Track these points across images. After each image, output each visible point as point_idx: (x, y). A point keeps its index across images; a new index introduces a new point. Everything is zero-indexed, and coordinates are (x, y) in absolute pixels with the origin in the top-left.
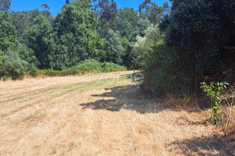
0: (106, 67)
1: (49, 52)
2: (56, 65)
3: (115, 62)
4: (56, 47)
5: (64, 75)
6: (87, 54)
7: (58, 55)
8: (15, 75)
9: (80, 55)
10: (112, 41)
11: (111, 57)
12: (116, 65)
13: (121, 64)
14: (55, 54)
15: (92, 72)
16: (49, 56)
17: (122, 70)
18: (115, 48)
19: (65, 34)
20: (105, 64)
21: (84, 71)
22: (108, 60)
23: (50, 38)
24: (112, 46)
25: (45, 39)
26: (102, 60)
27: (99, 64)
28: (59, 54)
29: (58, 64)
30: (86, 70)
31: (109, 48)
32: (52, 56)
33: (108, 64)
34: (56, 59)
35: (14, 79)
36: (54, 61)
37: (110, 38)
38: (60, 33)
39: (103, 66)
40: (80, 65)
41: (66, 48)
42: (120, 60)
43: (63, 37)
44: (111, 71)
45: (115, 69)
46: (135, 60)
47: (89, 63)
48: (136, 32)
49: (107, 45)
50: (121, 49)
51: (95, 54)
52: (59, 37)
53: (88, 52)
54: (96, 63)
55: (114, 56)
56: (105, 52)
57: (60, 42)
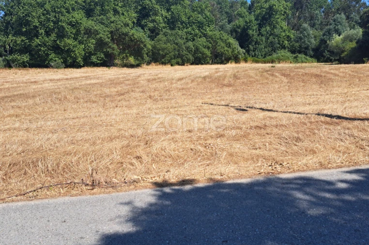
0: (298, 58)
1: (250, 43)
2: (255, 55)
3: (306, 54)
4: (257, 39)
5: (265, 62)
6: (278, 46)
7: (257, 46)
8: (237, 60)
9: (272, 46)
10: (306, 34)
11: (304, 50)
12: (307, 57)
13: (311, 57)
14: (255, 44)
15: (286, 62)
16: (250, 46)
17: (312, 62)
18: (308, 42)
19: (265, 27)
20: (297, 56)
21: (279, 60)
22: (300, 52)
23: (253, 30)
24: (306, 39)
25: (250, 32)
26: (293, 52)
27: (291, 55)
28: (259, 45)
29: (257, 53)
30: (281, 60)
31: (303, 41)
32: (253, 46)
33: (299, 55)
34: (256, 49)
35: (236, 62)
36: (254, 51)
37: (304, 32)
38: (260, 26)
39: (295, 57)
40: (275, 56)
41: (264, 39)
42: (312, 53)
43: (263, 29)
44: (302, 62)
45: (305, 61)
46: (326, 54)
47: (283, 54)
48: (331, 27)
49: (301, 38)
50: (314, 43)
51: (285, 46)
52: (259, 30)
53: (279, 44)
54: (289, 54)
55: (307, 48)
56: (297, 44)
57: (260, 34)
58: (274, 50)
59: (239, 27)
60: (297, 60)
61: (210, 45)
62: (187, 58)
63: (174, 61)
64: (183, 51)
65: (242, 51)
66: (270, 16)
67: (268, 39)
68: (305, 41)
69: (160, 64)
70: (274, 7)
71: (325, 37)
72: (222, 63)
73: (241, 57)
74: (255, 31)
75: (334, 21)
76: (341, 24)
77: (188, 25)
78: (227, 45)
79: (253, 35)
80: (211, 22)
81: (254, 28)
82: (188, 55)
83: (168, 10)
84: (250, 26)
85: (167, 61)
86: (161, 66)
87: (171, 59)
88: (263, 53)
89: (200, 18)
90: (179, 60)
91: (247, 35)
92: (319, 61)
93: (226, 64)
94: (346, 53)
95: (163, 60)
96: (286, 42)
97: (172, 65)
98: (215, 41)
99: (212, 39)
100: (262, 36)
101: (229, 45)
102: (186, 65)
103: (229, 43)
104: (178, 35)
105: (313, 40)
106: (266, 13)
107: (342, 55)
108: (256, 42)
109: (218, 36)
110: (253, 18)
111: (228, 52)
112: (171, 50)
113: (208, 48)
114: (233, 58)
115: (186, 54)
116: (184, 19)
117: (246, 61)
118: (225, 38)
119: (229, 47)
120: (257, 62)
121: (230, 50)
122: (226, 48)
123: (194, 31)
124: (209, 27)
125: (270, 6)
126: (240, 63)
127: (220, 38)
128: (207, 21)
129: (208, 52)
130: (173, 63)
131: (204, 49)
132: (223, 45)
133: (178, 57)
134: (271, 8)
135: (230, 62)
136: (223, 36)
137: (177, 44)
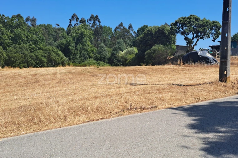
1: (71, 54)
3: (104, 62)
4: (75, 52)
5: (81, 66)
8: (63, 65)
9: (84, 57)
10: (103, 50)
11: (103, 59)
12: (105, 63)
13: (107, 63)
14: (74, 55)
15: (93, 66)
16: (71, 56)
17: (108, 66)
21: (90, 65)
22: (101, 60)
24: (104, 53)
26: (97, 60)
27: (96, 62)
28: (76, 55)
29: (75, 60)
31: (102, 53)
33: (101, 62)
35: (63, 66)
36: (73, 59)
37: (102, 48)
38: (76, 44)
39: (99, 63)
40: (86, 62)
41: (79, 52)
42: (107, 61)
43: (78, 46)
44: (103, 66)
46: (115, 61)
47: (91, 61)
48: (117, 46)
49: (100, 52)
50: (108, 55)
51: (91, 56)
52: (76, 46)
53: (88, 55)
54: (94, 61)
55: (104, 58)
56: (99, 56)
57: (76, 49)
58: (85, 59)
59: (63, 44)
60: (99, 65)
61: (46, 54)
62: (31, 63)
63: (22, 65)
64: (28, 59)
65: (67, 59)
66: (82, 39)
67: (81, 52)
68: (103, 54)
69: (11, 67)
70: (84, 33)
71: (114, 52)
72: (54, 66)
73: (66, 62)
74: (73, 47)
75: (118, 43)
76: (121, 45)
77: (27, 42)
78: (57, 55)
79: (72, 50)
80: (43, 40)
81: (73, 45)
82: (31, 61)
83: (12, 31)
84: (70, 44)
85: (17, 65)
86: (12, 69)
87: (20, 63)
88: (79, 61)
89: (35, 37)
90: (26, 64)
91: (69, 49)
92: (111, 65)
93: (56, 67)
94: (129, 61)
95: (14, 64)
96: (92, 54)
97: (20, 68)
98: (49, 53)
99: (47, 51)
100: (78, 50)
101: (59, 55)
102: (30, 67)
103: (59, 54)
104: (24, 48)
105: (107, 53)
106: (79, 36)
107: (127, 62)
108: (74, 54)
109: (51, 49)
110: (72, 39)
111: (58, 59)
112: (19, 58)
113: (45, 57)
114: (61, 63)
115: (30, 61)
116: (24, 37)
117: (69, 65)
118: (56, 51)
119: (59, 56)
120: (76, 66)
121: (59, 58)
122: (57, 57)
123: (31, 45)
124: (42, 43)
125: (81, 32)
126: (65, 67)
127: (53, 50)
128: (40, 40)
129: (45, 60)
130: (21, 66)
131: (42, 58)
132: (55, 55)
133: (24, 63)
134: (82, 34)
135: (59, 66)
136: (54, 50)
137: (23, 54)
